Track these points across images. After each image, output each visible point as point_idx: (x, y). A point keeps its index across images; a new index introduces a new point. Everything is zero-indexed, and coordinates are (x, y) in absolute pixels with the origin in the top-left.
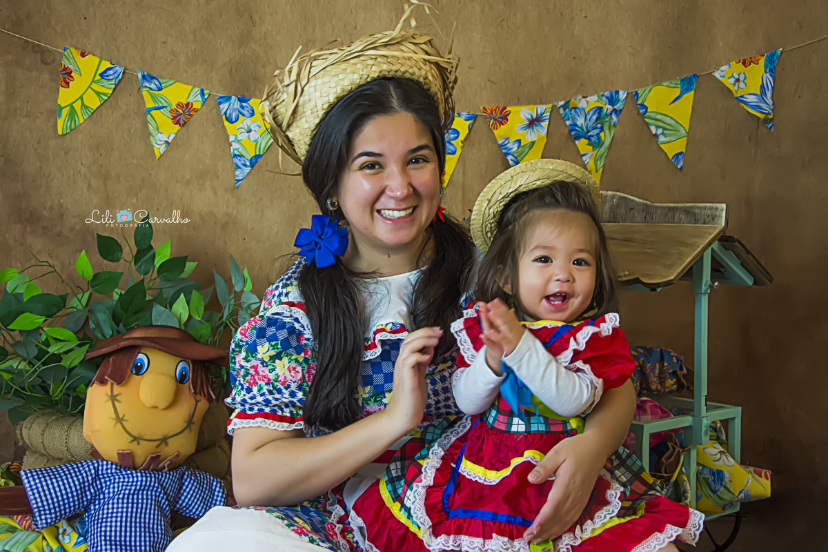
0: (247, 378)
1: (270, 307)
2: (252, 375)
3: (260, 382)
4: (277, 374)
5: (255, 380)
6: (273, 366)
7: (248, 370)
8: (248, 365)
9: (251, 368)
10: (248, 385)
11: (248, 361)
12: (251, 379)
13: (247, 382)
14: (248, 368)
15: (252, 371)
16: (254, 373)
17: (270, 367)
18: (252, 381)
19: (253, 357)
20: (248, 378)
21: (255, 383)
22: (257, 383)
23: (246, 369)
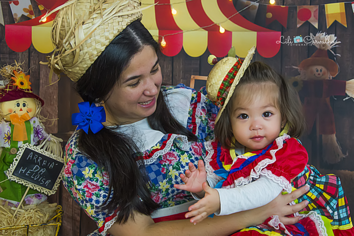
0: (85, 195)
1: (72, 152)
2: (87, 191)
3: (94, 192)
4: (101, 181)
5: (90, 193)
6: (96, 178)
7: (84, 190)
8: (81, 187)
9: (84, 188)
10: (88, 198)
11: (80, 185)
12: (88, 194)
13: (87, 197)
14: (83, 188)
15: (86, 189)
16: (87, 190)
17: (95, 180)
18: (89, 195)
19: (82, 180)
20: (86, 193)
21: (92, 194)
22: (93, 194)
23: (82, 190)
